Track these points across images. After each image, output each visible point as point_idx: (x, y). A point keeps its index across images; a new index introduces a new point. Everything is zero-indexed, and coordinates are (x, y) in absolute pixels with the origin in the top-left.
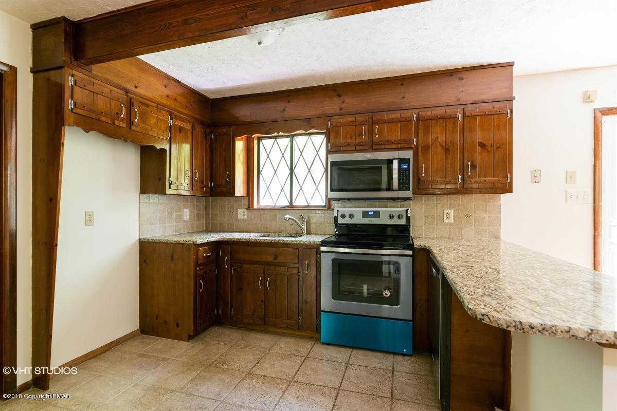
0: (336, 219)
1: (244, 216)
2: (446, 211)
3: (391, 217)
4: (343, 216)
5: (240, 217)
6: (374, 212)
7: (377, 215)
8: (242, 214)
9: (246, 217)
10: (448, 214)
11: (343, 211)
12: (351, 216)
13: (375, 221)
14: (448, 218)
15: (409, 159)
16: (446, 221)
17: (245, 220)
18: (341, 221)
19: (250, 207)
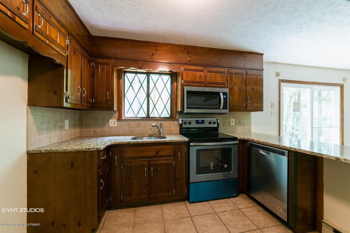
0: (181, 125)
1: (114, 124)
2: (231, 120)
3: (210, 123)
4: (185, 123)
5: (111, 125)
6: (201, 120)
7: (203, 122)
8: (113, 123)
9: (116, 125)
10: (232, 121)
11: (185, 120)
12: (190, 123)
13: (202, 126)
14: (232, 123)
15: (227, 93)
16: (231, 124)
17: (116, 128)
18: (184, 126)
19: (120, 118)
